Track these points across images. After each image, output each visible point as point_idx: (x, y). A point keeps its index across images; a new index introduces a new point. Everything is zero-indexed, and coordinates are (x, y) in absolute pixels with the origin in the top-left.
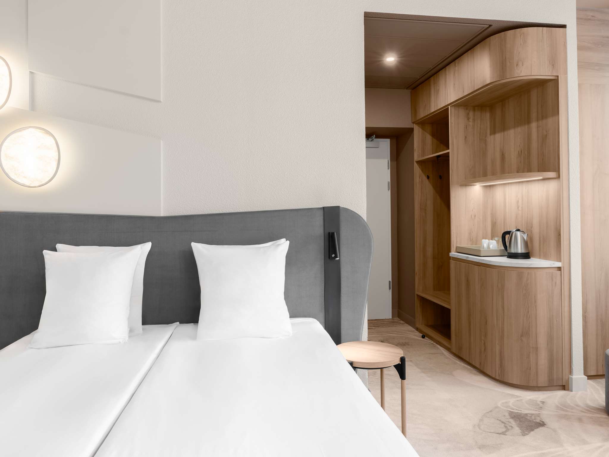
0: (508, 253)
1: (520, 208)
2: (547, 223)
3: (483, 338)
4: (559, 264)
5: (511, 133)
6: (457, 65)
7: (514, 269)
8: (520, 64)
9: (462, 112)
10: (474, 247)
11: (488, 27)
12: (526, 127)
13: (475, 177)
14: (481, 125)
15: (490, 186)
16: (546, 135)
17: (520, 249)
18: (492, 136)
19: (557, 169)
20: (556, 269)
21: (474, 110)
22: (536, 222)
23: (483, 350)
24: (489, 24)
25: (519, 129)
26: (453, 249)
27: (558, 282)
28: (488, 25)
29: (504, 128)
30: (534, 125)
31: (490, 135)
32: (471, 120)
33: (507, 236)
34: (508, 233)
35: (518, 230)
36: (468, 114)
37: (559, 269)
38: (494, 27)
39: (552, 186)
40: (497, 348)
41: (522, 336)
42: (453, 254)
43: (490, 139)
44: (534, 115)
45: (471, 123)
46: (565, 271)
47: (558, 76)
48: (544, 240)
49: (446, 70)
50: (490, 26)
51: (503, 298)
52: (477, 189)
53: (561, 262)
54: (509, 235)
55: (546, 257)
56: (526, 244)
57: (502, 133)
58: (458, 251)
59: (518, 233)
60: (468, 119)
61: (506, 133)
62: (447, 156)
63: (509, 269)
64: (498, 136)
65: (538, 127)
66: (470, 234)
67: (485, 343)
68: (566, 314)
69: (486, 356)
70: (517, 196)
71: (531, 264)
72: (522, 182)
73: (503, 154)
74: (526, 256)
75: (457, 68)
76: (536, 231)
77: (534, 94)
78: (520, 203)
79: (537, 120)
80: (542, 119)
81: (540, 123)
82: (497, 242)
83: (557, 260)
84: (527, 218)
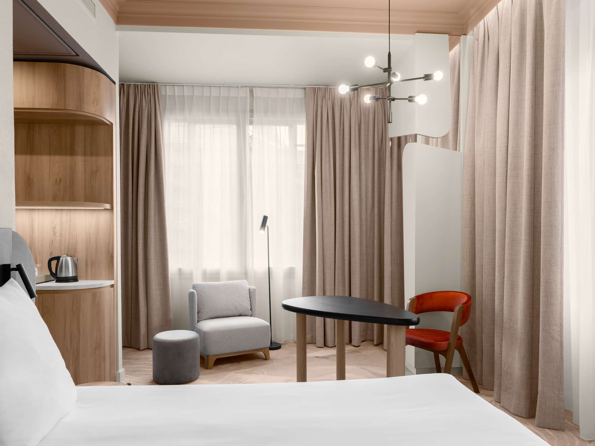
0: (57, 278)
4: (112, 282)
7: (88, 291)
11: (75, 56)
12: (68, 158)
16: (97, 171)
17: (71, 274)
19: (110, 201)
24: (80, 53)
25: (57, 158)
27: (113, 298)
28: (75, 53)
30: (79, 159)
33: (54, 263)
34: (58, 258)
35: (67, 255)
37: (112, 286)
38: (81, 58)
39: (104, 216)
41: (96, 350)
44: (79, 147)
46: (115, 286)
47: (112, 122)
50: (77, 55)
54: (56, 261)
56: (76, 266)
65: (85, 161)
68: (116, 322)
70: (53, 223)
74: (75, 279)
76: (81, 255)
77: (80, 131)
78: (58, 230)
79: (85, 154)
80: (92, 154)
81: (89, 158)
82: (40, 269)
83: (109, 279)
84: (69, 243)
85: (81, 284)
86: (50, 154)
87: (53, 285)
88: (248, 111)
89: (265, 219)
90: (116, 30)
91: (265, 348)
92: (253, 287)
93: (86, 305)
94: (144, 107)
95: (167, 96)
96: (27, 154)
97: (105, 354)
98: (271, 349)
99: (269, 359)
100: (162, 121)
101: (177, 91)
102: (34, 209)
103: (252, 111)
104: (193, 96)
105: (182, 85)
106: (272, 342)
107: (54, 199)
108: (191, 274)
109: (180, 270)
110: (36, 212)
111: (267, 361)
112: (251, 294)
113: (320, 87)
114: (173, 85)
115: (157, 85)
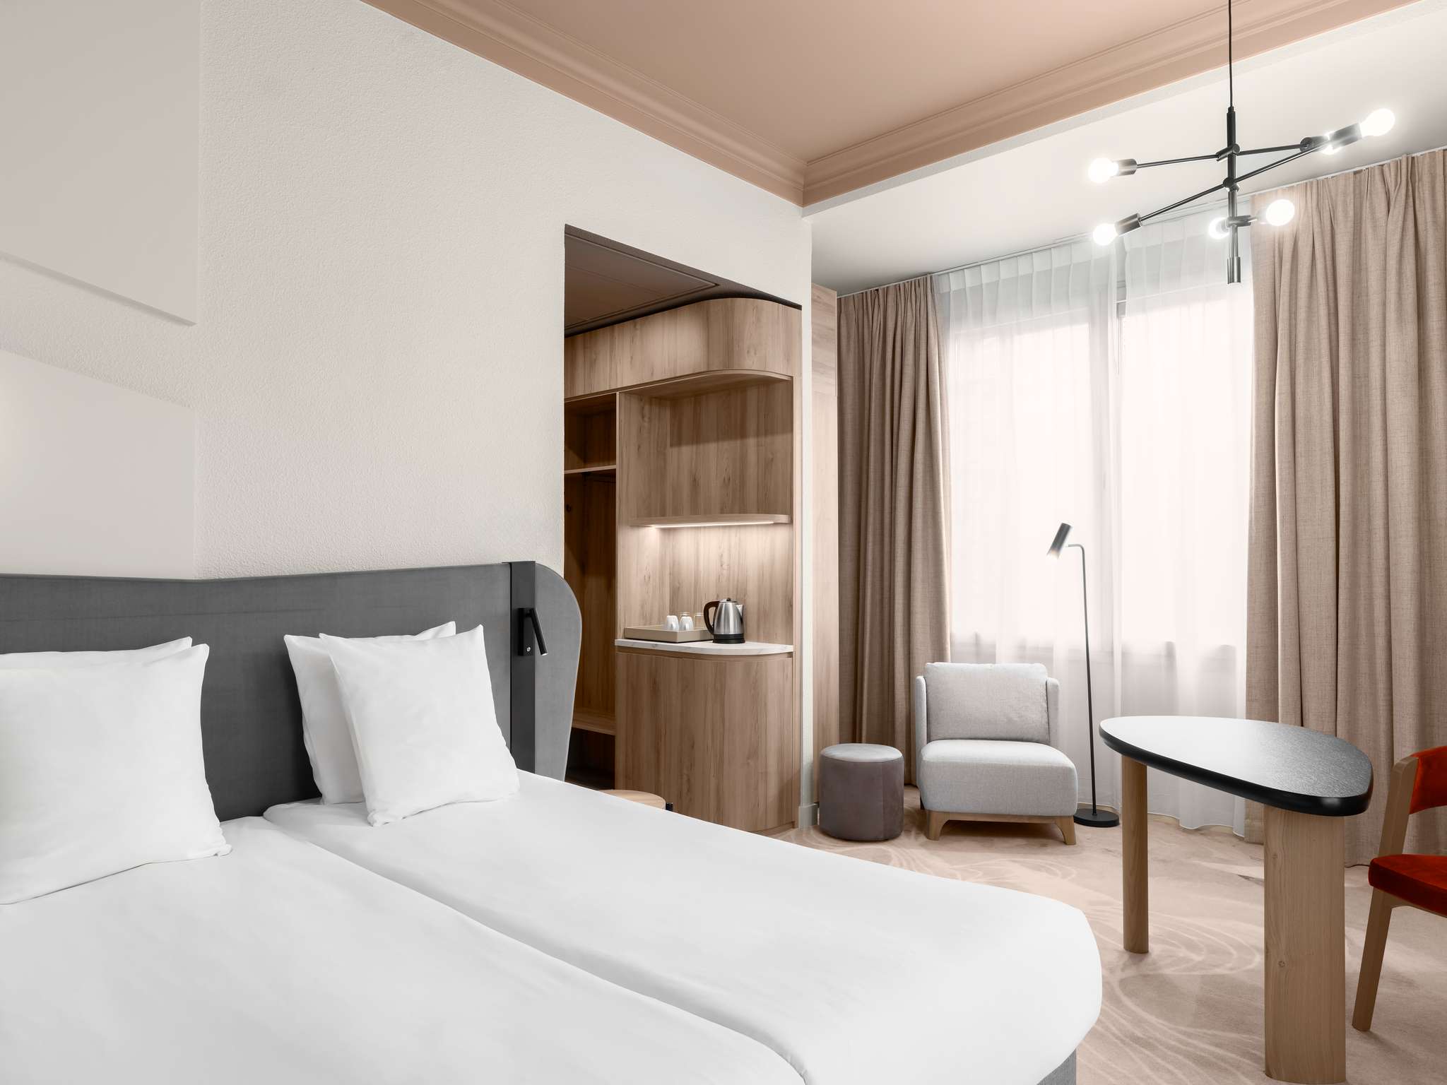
0: (715, 635)
1: (725, 566)
2: (771, 589)
3: (685, 771)
4: (790, 648)
5: (712, 448)
6: (638, 327)
7: (741, 659)
8: (752, 353)
9: (635, 404)
10: (655, 627)
11: (713, 286)
12: (739, 442)
13: (649, 515)
14: (659, 429)
15: (669, 529)
16: (772, 460)
17: (732, 629)
18: (675, 450)
19: (789, 510)
20: (786, 655)
21: (651, 404)
22: (752, 587)
23: (685, 790)
24: (717, 281)
25: (726, 445)
26: (620, 632)
27: (790, 675)
28: (714, 282)
29: (697, 438)
30: (751, 442)
31: (672, 445)
32: (646, 419)
33: (712, 610)
34: (715, 604)
35: (729, 600)
36: (643, 408)
37: (790, 654)
38: (720, 288)
39: (781, 535)
40: (713, 782)
41: (748, 758)
42: (620, 641)
43: (672, 453)
44: (752, 425)
45: (646, 424)
46: (796, 656)
47: (792, 377)
48: (764, 615)
49: (613, 330)
50: (717, 285)
51: (723, 705)
52: (652, 533)
53: (792, 644)
54: (715, 608)
55: (769, 639)
56: (742, 620)
57: (695, 447)
58: (627, 637)
59: (730, 604)
60: (643, 417)
61: (701, 447)
62: (612, 474)
63: (732, 659)
64: (687, 451)
65: (758, 446)
66: (642, 607)
67: (689, 780)
68: (797, 719)
69: (691, 800)
70: (720, 548)
71: (762, 650)
72: (730, 526)
73: (695, 480)
74: (739, 639)
75: (638, 332)
76: (752, 600)
77: (752, 395)
78: (725, 559)
79: (758, 435)
80: (766, 434)
81: (762, 440)
82: (695, 620)
83: (787, 643)
84: (738, 581)
85: (749, 647)
86: (718, 440)
87: (710, 647)
88: (1114, 285)
89: (1064, 530)
90: (803, 217)
91: (1061, 817)
92: (1052, 680)
93: (736, 683)
94: (909, 325)
95: (951, 292)
96: (692, 444)
97: (766, 767)
98: (1079, 821)
99: (1073, 843)
100: (941, 344)
101: (969, 278)
102: (700, 527)
103: (1122, 285)
104: (997, 283)
105: (975, 265)
106: (1097, 808)
107: (722, 511)
108: (994, 646)
109: (977, 637)
110: (702, 530)
111: (1068, 846)
112: (1050, 694)
113: (1327, 176)
114: (960, 269)
115: (931, 277)
